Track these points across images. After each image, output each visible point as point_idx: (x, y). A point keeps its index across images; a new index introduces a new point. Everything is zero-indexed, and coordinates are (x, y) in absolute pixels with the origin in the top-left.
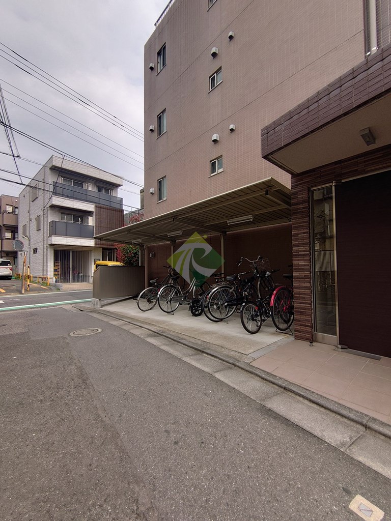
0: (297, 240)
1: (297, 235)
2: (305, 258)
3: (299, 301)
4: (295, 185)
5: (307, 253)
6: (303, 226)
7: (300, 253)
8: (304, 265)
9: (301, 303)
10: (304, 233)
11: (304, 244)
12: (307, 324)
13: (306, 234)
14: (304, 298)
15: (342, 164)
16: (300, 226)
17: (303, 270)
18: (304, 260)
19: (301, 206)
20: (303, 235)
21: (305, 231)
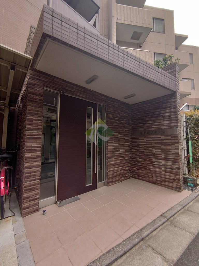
0: (31, 125)
1: (32, 120)
2: (38, 141)
3: (30, 179)
4: (33, 77)
5: (40, 137)
6: (37, 114)
7: (33, 136)
8: (37, 147)
9: (31, 181)
10: (39, 120)
11: (39, 129)
12: (35, 198)
13: (40, 121)
14: (35, 175)
15: (67, 84)
16: (35, 114)
17: (35, 151)
18: (37, 143)
19: (37, 97)
20: (37, 121)
21: (39, 119)
